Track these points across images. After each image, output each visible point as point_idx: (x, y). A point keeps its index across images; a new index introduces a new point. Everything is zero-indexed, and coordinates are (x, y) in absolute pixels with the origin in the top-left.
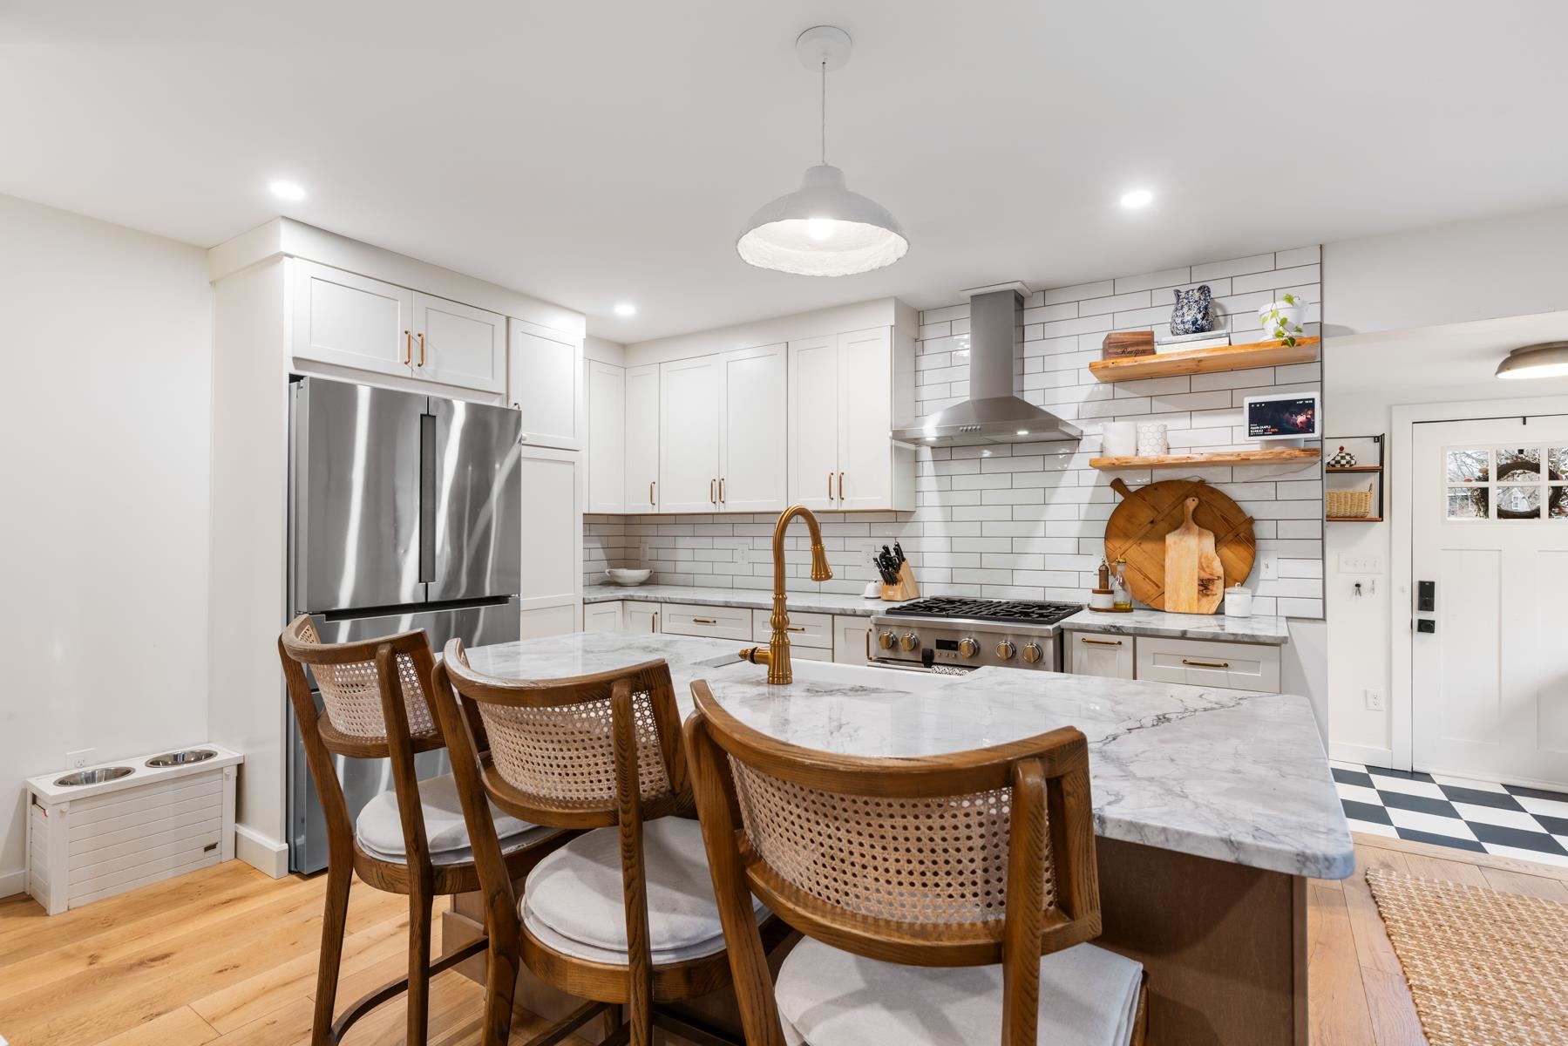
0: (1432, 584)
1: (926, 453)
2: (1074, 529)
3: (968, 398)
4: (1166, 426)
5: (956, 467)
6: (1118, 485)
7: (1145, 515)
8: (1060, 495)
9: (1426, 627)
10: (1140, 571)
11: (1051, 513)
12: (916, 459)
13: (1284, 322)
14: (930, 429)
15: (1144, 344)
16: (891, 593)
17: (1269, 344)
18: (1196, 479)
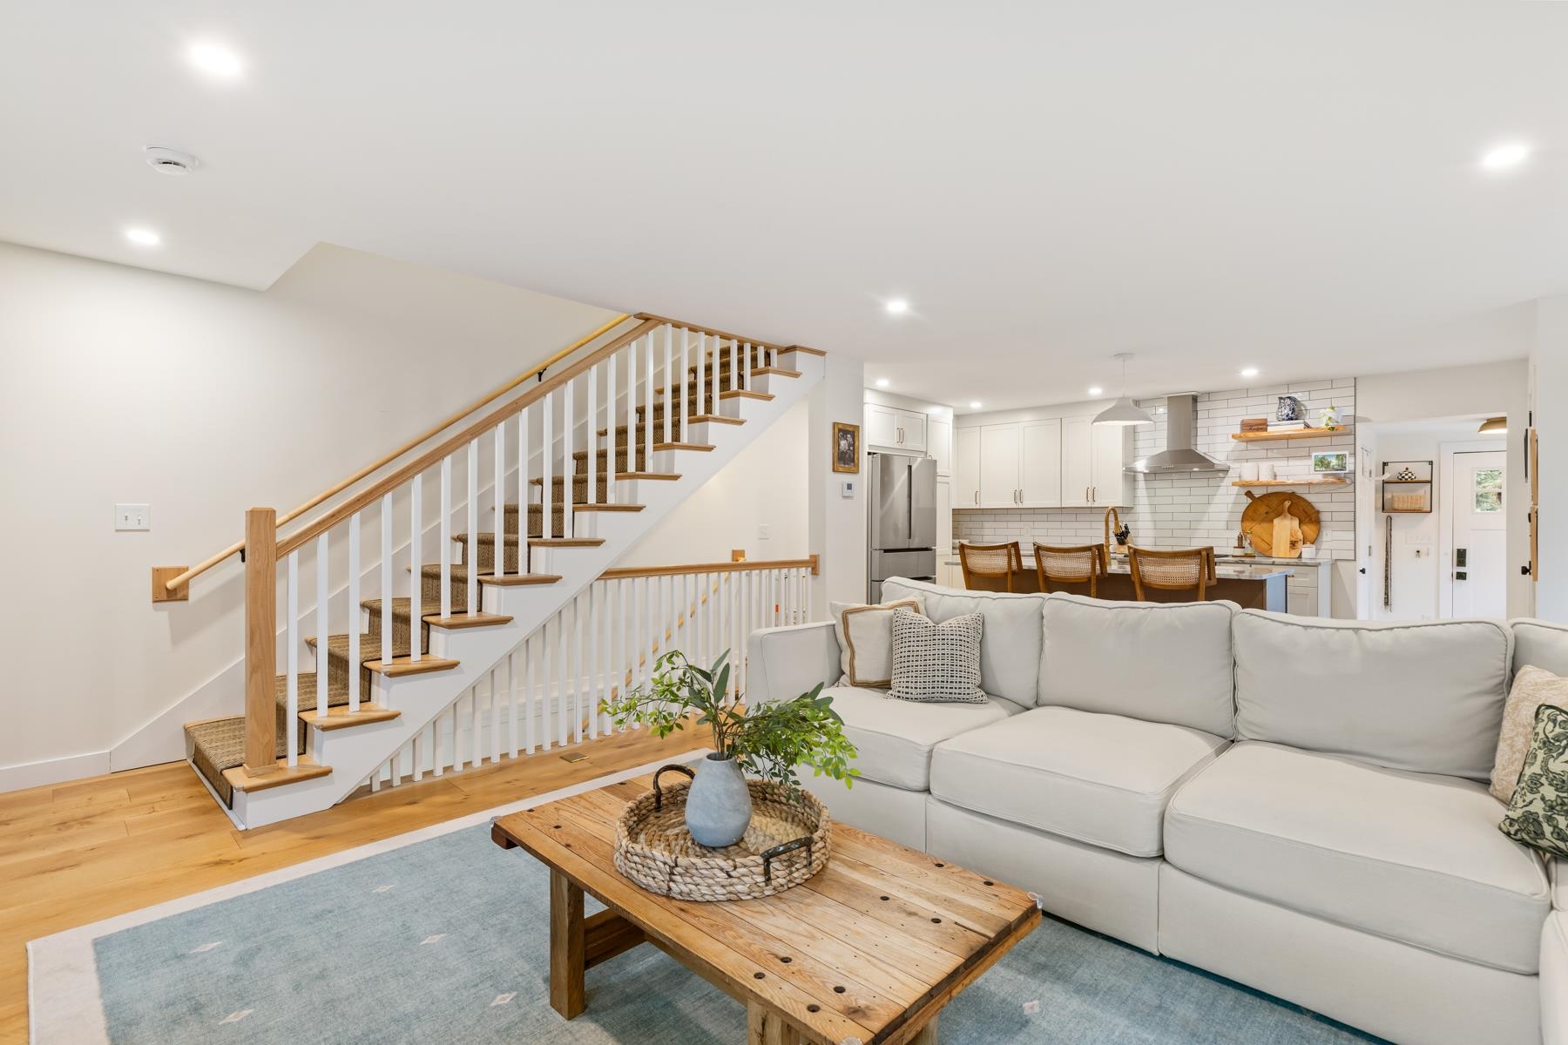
0: (1465, 550)
1: (1141, 477)
2: (1225, 516)
3: (1165, 449)
4: (1273, 466)
5: (1157, 484)
6: (1249, 494)
7: (1263, 509)
8: (1216, 499)
9: (1461, 576)
10: (1259, 537)
11: (1212, 508)
12: (1134, 479)
13: (1330, 418)
14: (1141, 465)
15: (1262, 425)
16: (1122, 549)
17: (1322, 429)
18: (1290, 492)
